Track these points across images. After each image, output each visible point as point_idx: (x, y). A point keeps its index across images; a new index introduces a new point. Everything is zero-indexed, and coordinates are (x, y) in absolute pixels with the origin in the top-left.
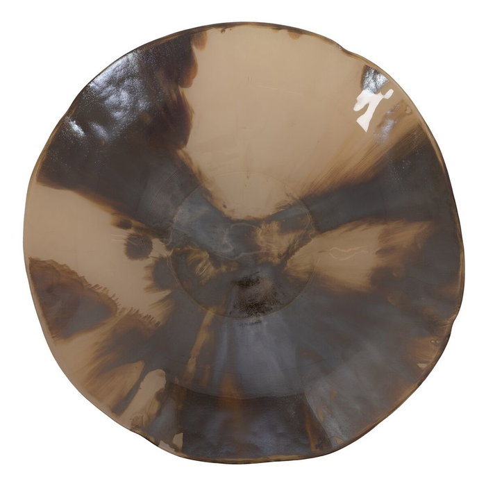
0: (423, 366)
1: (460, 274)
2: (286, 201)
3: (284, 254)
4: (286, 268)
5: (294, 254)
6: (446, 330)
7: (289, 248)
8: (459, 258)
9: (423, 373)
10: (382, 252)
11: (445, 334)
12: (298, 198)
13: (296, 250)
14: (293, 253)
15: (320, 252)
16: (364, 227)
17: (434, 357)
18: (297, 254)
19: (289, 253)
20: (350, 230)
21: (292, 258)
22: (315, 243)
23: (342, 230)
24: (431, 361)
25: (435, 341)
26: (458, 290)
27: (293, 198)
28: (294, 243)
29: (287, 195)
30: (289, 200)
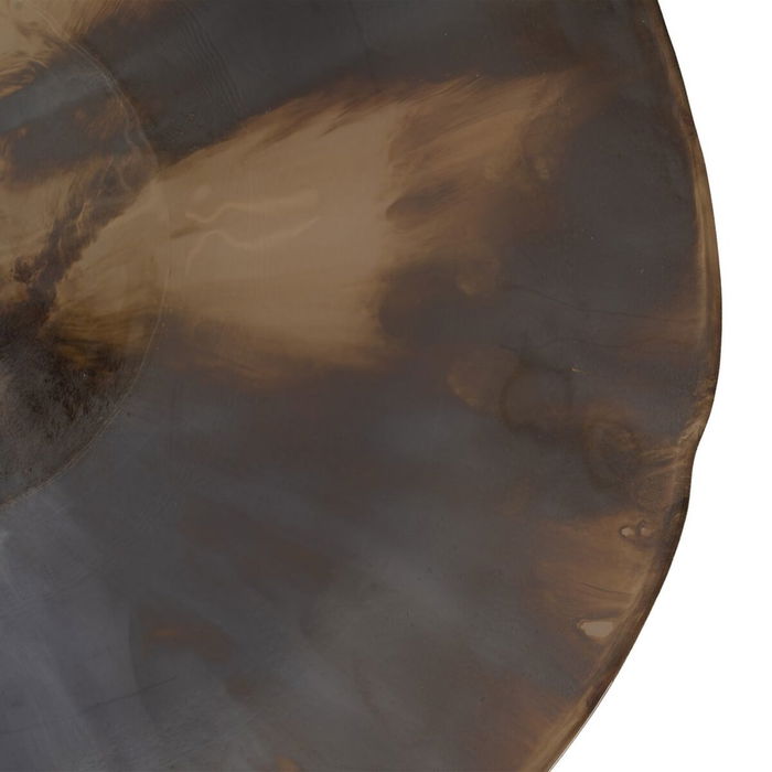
0: (600, 630)
1: (703, 265)
2: (21, 54)
3: (38, 263)
4: (53, 316)
5: (77, 257)
6: (674, 483)
7: (54, 237)
8: (691, 203)
9: (605, 656)
10: (413, 205)
11: (671, 498)
12: (67, 37)
13: (85, 241)
14: (73, 253)
15: (178, 234)
16: (330, 116)
17: (636, 590)
18: (90, 254)
19: (61, 254)
20: (284, 133)
21: (70, 273)
22: (155, 199)
23: (253, 137)
24: (629, 606)
25: (637, 529)
26: (703, 324)
27: (48, 39)
28: (74, 212)
29: (24, 31)
30: (34, 49)
